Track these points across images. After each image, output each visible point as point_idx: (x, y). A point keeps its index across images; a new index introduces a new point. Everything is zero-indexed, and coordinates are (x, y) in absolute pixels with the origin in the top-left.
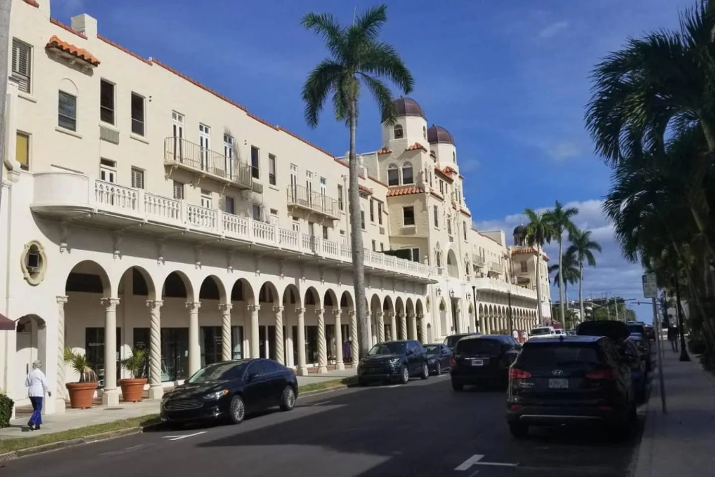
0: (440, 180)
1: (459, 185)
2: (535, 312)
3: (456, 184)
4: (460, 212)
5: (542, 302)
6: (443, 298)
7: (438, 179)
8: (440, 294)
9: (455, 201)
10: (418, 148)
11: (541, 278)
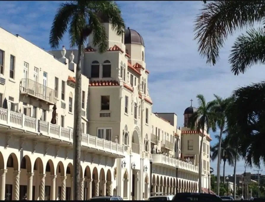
0: (131, 75)
1: (145, 79)
2: (196, 184)
3: (143, 78)
4: (144, 101)
5: (203, 175)
6: (126, 170)
7: (130, 73)
8: (125, 166)
9: (141, 92)
10: (116, 50)
11: (204, 155)
